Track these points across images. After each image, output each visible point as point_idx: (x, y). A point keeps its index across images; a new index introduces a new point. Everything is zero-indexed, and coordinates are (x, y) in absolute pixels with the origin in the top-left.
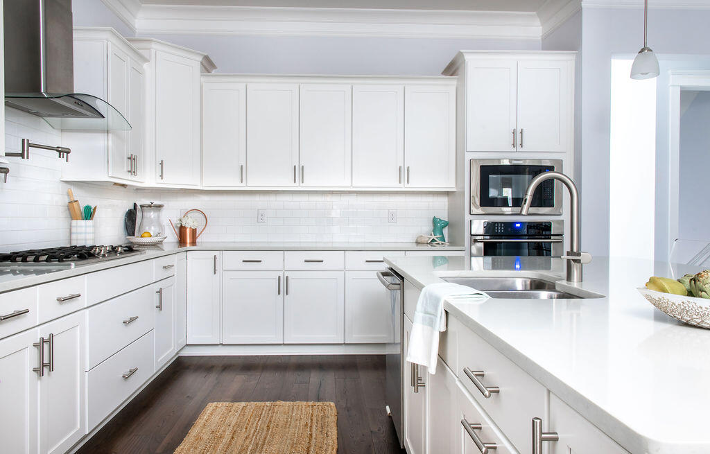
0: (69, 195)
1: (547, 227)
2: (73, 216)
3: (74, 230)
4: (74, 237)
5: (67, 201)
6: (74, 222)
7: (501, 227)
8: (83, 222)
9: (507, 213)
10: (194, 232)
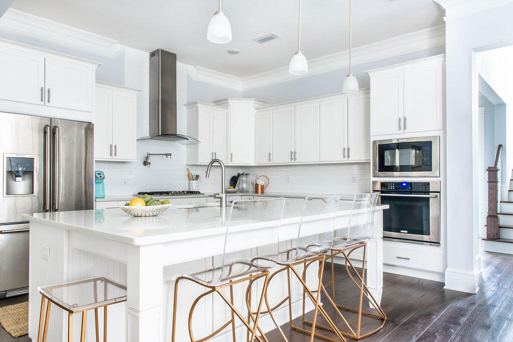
0: (188, 170)
1: (427, 184)
2: (190, 179)
3: (191, 185)
4: (191, 187)
5: (187, 173)
6: (191, 182)
7: (392, 185)
8: (194, 182)
9: (396, 176)
10: (262, 187)
